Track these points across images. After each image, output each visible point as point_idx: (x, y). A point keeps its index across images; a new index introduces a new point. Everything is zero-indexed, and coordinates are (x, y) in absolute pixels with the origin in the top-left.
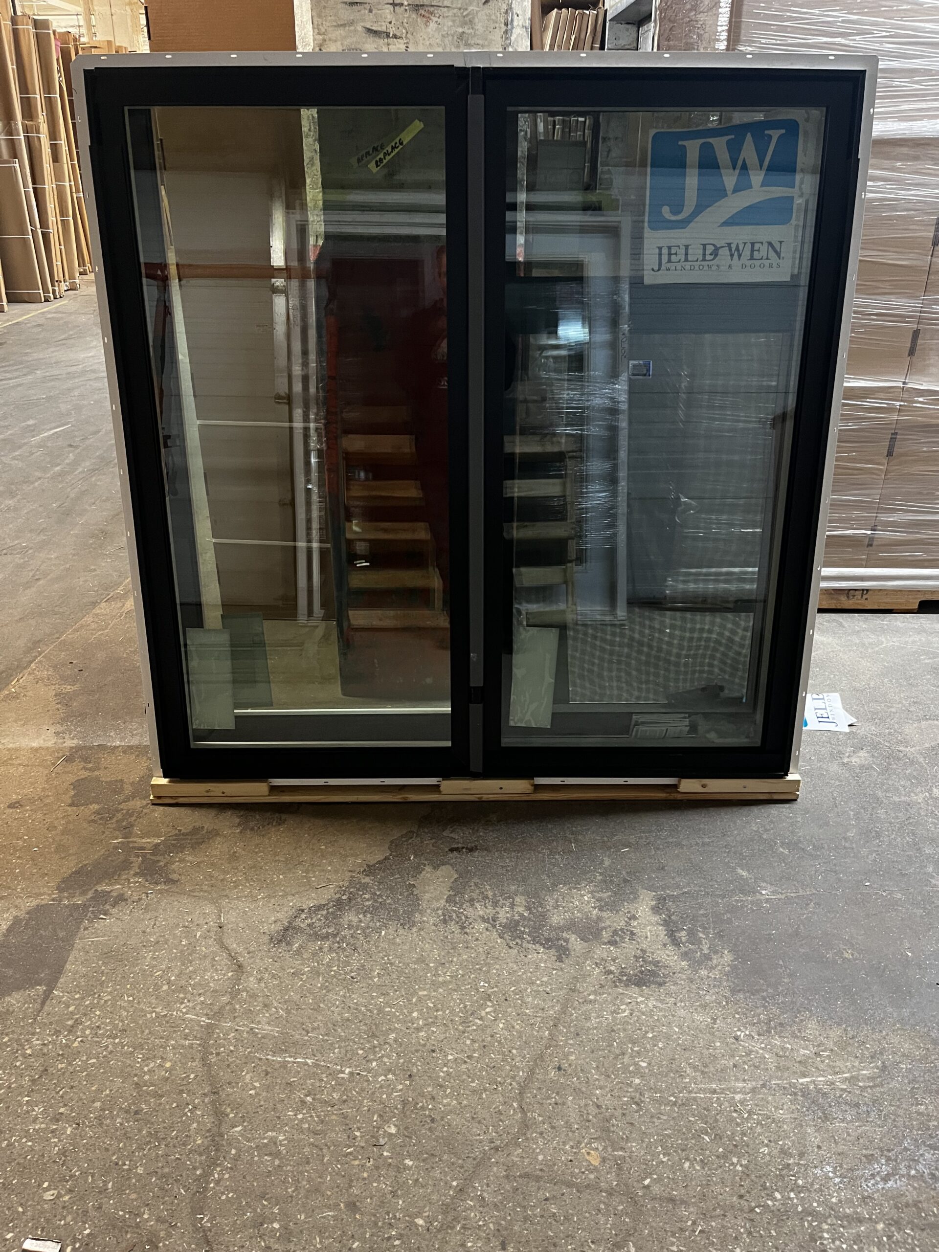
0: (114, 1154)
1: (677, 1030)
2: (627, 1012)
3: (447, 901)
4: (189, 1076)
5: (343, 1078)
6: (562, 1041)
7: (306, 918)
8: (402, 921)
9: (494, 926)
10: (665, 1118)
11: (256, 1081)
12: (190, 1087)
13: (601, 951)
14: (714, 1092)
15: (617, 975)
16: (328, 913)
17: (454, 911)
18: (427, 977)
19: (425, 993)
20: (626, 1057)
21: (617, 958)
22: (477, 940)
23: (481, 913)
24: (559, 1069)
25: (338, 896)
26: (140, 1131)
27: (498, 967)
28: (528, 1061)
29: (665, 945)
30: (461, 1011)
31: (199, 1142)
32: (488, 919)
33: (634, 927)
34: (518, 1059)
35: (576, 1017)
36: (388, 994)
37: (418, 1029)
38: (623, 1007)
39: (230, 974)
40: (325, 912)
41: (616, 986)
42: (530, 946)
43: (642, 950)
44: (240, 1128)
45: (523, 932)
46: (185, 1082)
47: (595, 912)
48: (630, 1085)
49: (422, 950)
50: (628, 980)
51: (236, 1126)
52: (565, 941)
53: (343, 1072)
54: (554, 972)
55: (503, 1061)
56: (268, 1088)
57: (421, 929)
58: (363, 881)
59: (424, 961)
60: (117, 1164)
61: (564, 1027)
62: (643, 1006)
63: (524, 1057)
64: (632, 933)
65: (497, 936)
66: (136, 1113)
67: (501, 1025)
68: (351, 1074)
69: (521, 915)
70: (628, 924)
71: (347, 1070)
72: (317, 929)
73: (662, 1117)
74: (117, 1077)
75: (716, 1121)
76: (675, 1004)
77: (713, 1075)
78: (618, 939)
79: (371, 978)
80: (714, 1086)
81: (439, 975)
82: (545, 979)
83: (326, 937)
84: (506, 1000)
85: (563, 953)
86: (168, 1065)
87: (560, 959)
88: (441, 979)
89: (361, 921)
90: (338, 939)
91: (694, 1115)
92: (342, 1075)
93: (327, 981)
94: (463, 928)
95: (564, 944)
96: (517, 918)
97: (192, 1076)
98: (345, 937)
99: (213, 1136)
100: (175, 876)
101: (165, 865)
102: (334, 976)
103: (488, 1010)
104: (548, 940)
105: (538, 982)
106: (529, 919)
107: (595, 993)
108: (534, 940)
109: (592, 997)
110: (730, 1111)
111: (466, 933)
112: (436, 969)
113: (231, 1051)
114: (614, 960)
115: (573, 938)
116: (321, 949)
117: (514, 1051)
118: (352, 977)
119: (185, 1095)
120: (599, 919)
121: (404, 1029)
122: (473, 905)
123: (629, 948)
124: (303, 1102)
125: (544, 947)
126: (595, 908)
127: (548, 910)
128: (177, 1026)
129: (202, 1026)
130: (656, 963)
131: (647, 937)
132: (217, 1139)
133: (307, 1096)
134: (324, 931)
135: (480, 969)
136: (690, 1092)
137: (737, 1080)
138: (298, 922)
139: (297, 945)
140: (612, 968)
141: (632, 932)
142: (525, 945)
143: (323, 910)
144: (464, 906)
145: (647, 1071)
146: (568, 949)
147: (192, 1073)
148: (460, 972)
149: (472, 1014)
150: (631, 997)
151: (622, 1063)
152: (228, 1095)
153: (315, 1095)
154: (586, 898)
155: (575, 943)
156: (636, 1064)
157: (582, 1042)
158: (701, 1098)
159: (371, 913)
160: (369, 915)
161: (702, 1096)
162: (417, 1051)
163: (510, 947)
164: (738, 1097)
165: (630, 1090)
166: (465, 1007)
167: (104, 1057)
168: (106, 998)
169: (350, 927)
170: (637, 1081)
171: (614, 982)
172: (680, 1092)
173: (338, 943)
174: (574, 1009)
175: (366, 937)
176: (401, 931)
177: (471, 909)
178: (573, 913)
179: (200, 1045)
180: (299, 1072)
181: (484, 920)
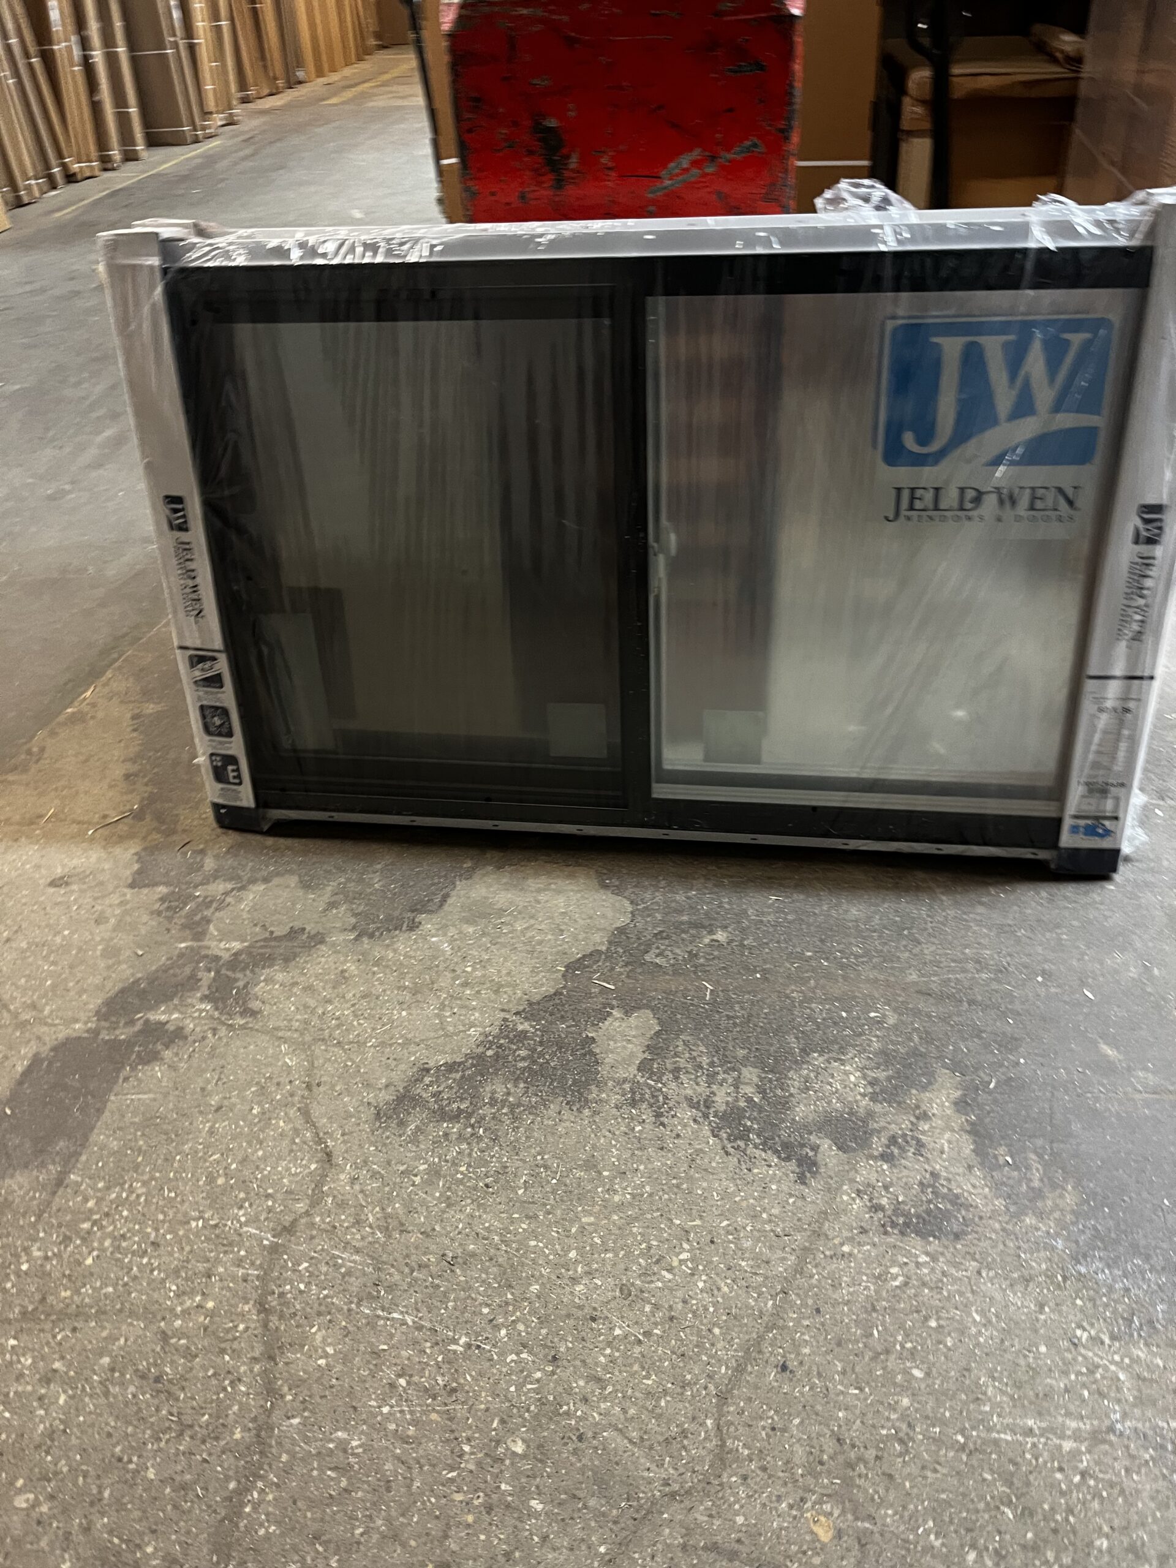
0: (118, 1443)
1: (978, 1318)
2: (901, 1279)
3: (639, 1070)
4: (236, 1327)
5: (455, 1352)
6: (793, 1319)
7: (431, 1084)
8: (569, 1098)
9: (706, 1116)
10: (945, 1471)
11: (329, 1345)
12: (235, 1345)
13: (867, 1171)
14: (1030, 1432)
15: (889, 1213)
16: (463, 1077)
17: (650, 1087)
18: (597, 1193)
19: (592, 1219)
20: (892, 1357)
21: (891, 1184)
22: (678, 1136)
23: (689, 1092)
24: (784, 1368)
25: (480, 1050)
26: (158, 1410)
27: (705, 1184)
28: (736, 1350)
29: (970, 1168)
30: (642, 1254)
31: (238, 1436)
32: (698, 1102)
33: (923, 1133)
34: (720, 1345)
35: (819, 1281)
36: (536, 1217)
37: (574, 1280)
38: (894, 1270)
39: (313, 1167)
40: (458, 1076)
41: (886, 1233)
42: (758, 1153)
43: (932, 1174)
44: (295, 1421)
45: (749, 1130)
46: (230, 1336)
47: (865, 1102)
48: (893, 1408)
49: (594, 1147)
50: (906, 1225)
51: (293, 1417)
52: (812, 1149)
53: (455, 1341)
54: (791, 1201)
55: (697, 1346)
56: (346, 1359)
57: (596, 1113)
58: (520, 1028)
59: (595, 1166)
60: (120, 1460)
61: (797, 1295)
62: (926, 1271)
63: (730, 1342)
64: (920, 1145)
65: (709, 1133)
66: (158, 1380)
67: (701, 1285)
68: (468, 1346)
69: (749, 1100)
70: (914, 1127)
71: (463, 1340)
72: (445, 1103)
73: (938, 1467)
74: (138, 1319)
75: (1028, 1484)
76: (979, 1273)
77: (1031, 1403)
78: (896, 1151)
79: (514, 1190)
80: (1030, 1422)
81: (615, 1192)
82: (775, 1211)
83: (455, 1117)
84: (712, 1242)
85: (807, 1167)
86: (210, 1305)
87: (802, 1179)
88: (617, 1198)
89: (508, 1094)
90: (473, 1121)
91: (992, 1472)
92: (453, 1347)
93: (449, 1189)
94: (658, 1115)
95: (811, 1154)
96: (742, 1104)
97: (241, 1327)
98: (483, 1118)
99: (259, 1429)
100: (255, 1005)
101: (245, 986)
102: (461, 1182)
103: (684, 1256)
104: (786, 1146)
105: (764, 1216)
106: (761, 1110)
107: (850, 1240)
108: (764, 1144)
109: (846, 1249)
110: (1052, 1470)
111: (663, 1124)
112: (612, 1179)
113: (301, 1292)
114: (886, 1187)
115: (825, 1144)
116: (446, 1135)
117: (717, 1331)
118: (487, 1186)
119: (227, 1358)
120: (870, 1114)
121: (554, 1277)
122: (677, 1078)
123: (912, 1170)
124: (392, 1385)
125: (779, 1157)
126: (864, 1095)
127: (791, 1095)
128: (231, 1244)
129: (264, 1246)
130: (955, 1200)
131: (942, 1152)
132: (263, 1433)
133: (399, 1376)
134: (455, 1106)
135: (678, 1186)
136: (989, 1430)
137: (1068, 1414)
138: (418, 1090)
139: (413, 1127)
140: (884, 1201)
141: (918, 1141)
142: (750, 1150)
143: (457, 1071)
144: (664, 1079)
145: (923, 1386)
146: (815, 1164)
147: (242, 1321)
148: (648, 1188)
149: (657, 1262)
150: (909, 1254)
151: (884, 1369)
152: (287, 1364)
153: (411, 1376)
154: (852, 1078)
155: (828, 1151)
156: (906, 1372)
157: (823, 1324)
158: (1007, 1442)
159: (526, 1082)
160: (522, 1085)
161: (1009, 1438)
162: (568, 1316)
163: (727, 1153)
164: (1068, 1445)
165: (893, 1416)
166: (649, 1248)
167: (126, 1284)
168: (140, 1191)
169: (493, 1102)
170: (906, 1402)
171: (883, 1226)
172: (973, 1428)
173: (472, 1126)
174: (816, 1266)
175: (515, 1119)
176: (566, 1114)
177: (673, 1085)
178: (829, 1103)
179: (258, 1277)
180: (392, 1336)
181: (692, 1104)
